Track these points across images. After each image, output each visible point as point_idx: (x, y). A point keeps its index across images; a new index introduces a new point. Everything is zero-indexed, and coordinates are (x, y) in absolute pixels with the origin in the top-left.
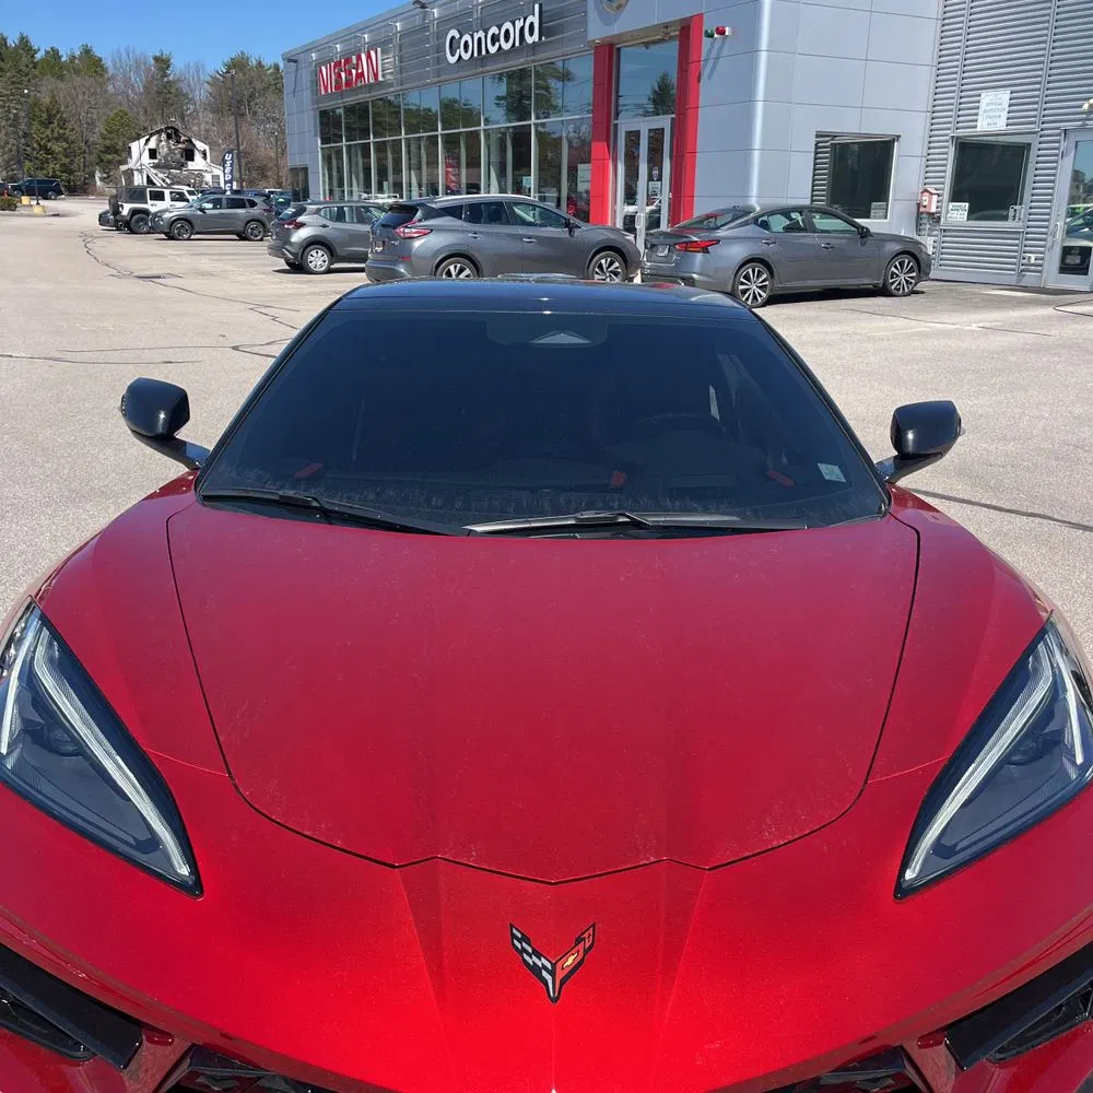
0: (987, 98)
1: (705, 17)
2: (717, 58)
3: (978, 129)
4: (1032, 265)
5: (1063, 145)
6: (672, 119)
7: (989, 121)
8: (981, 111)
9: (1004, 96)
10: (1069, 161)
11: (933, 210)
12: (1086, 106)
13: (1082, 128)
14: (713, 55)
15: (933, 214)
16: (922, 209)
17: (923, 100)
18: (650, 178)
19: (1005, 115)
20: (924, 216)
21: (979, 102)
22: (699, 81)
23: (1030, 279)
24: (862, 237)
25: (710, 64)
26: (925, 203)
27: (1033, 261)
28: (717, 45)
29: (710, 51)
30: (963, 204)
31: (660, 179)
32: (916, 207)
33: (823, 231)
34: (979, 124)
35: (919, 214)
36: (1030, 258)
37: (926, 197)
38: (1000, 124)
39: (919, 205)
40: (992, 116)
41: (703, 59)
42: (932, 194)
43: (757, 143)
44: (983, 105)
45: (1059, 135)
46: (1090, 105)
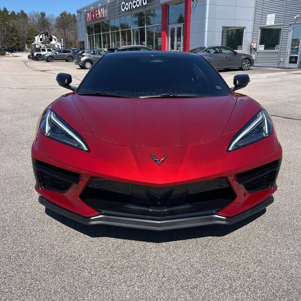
0: (269, 16)
2: (195, 7)
3: (267, 25)
4: (282, 61)
5: (290, 28)
6: (183, 24)
7: (270, 22)
8: (267, 20)
9: (273, 15)
10: (291, 32)
11: (255, 47)
12: (295, 18)
13: (295, 24)
16: (252, 47)
17: (252, 17)
18: (178, 41)
19: (274, 20)
20: (252, 49)
21: (267, 17)
22: (190, 13)
23: (281, 65)
24: (235, 54)
25: (194, 8)
26: (253, 45)
27: (282, 60)
28: (195, 3)
29: (193, 6)
30: (263, 45)
31: (180, 41)
32: (250, 47)
33: (224, 53)
34: (267, 23)
35: (251, 48)
36: (281, 59)
37: (253, 44)
38: (273, 23)
39: (251, 46)
40: (270, 21)
41: (191, 7)
42: (254, 43)
43: (206, 30)
44: (268, 18)
45: (289, 25)
46: (297, 17)
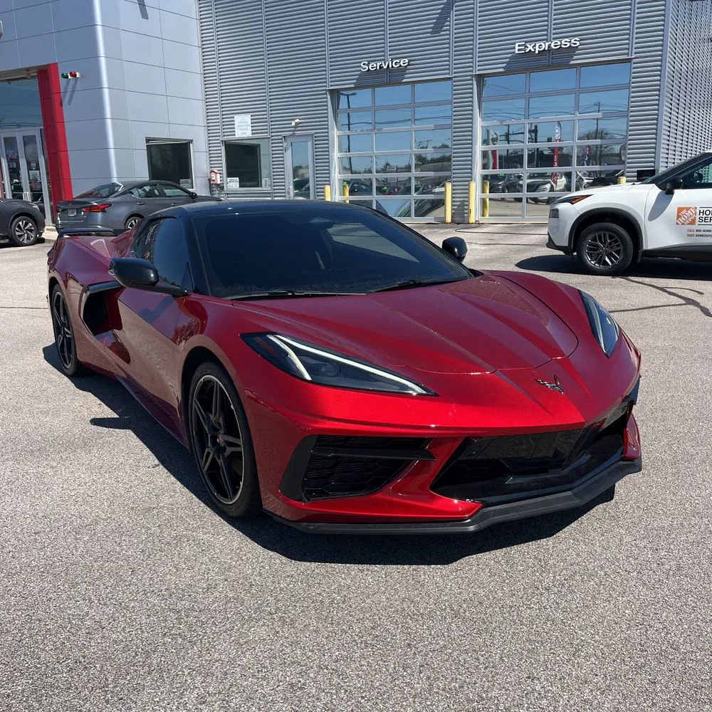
0: (238, 119)
1: (59, 65)
2: (73, 91)
3: (236, 136)
5: (285, 144)
6: (41, 130)
7: (242, 132)
8: (236, 126)
9: (248, 118)
10: (289, 152)
11: (219, 182)
12: (293, 124)
13: (294, 135)
14: (70, 88)
15: (219, 184)
16: (212, 182)
17: (201, 119)
18: (30, 168)
19: (250, 128)
20: (214, 186)
21: (234, 121)
22: (62, 105)
24: (192, 199)
25: (68, 95)
26: (214, 179)
28: (72, 83)
29: (66, 87)
30: (235, 178)
31: (38, 168)
32: (208, 182)
33: (170, 196)
34: (236, 133)
35: (210, 184)
37: (213, 175)
38: (249, 134)
39: (210, 180)
40: (243, 128)
41: (62, 90)
42: (216, 173)
43: (111, 144)
44: (236, 123)
45: (282, 139)
46: (296, 123)
